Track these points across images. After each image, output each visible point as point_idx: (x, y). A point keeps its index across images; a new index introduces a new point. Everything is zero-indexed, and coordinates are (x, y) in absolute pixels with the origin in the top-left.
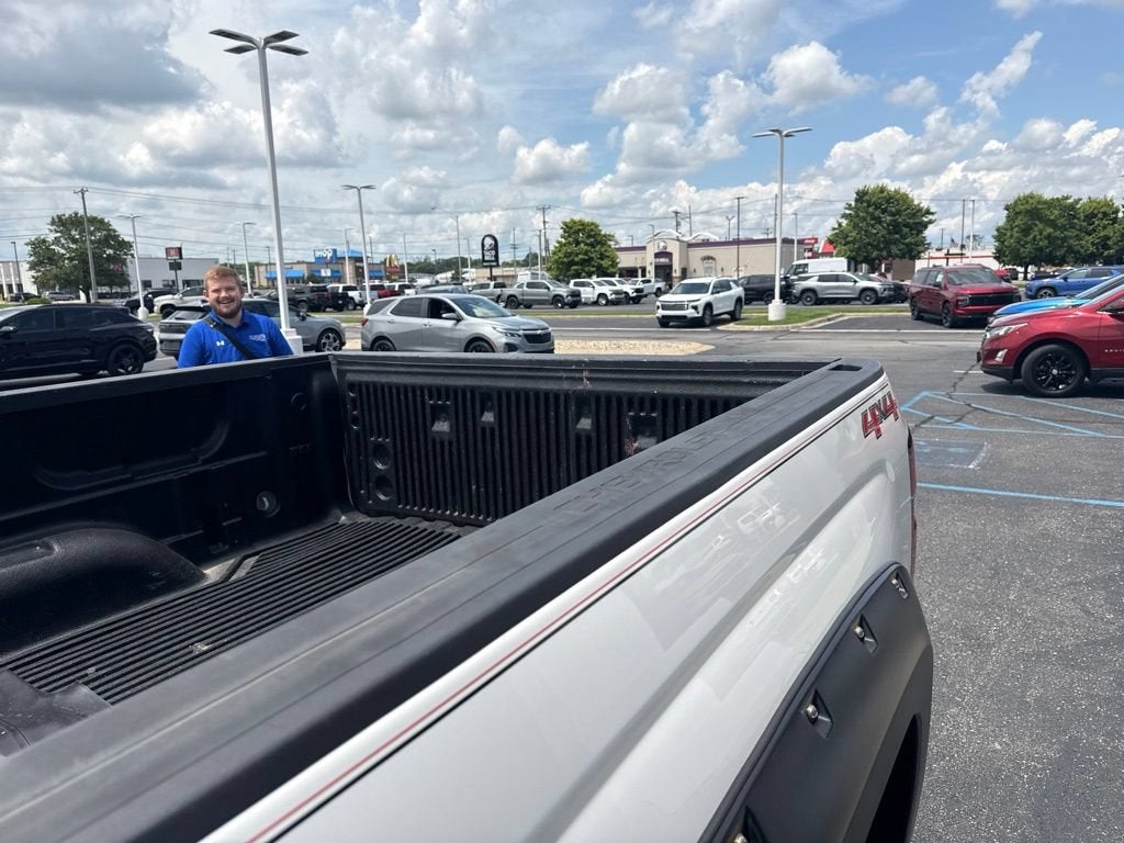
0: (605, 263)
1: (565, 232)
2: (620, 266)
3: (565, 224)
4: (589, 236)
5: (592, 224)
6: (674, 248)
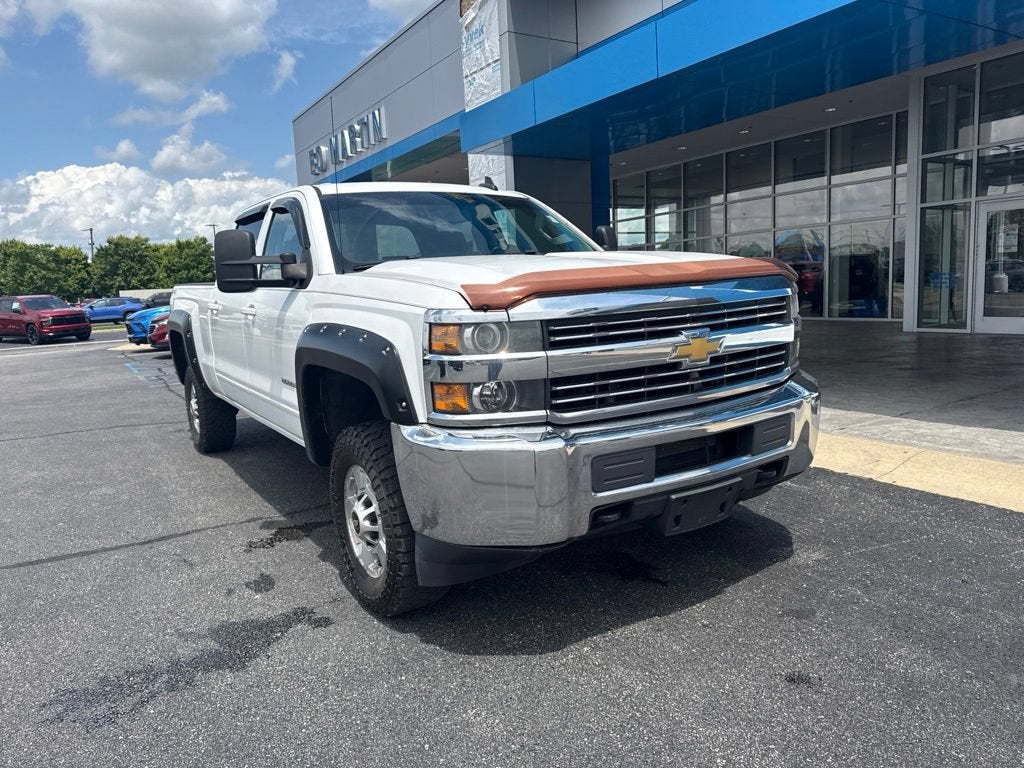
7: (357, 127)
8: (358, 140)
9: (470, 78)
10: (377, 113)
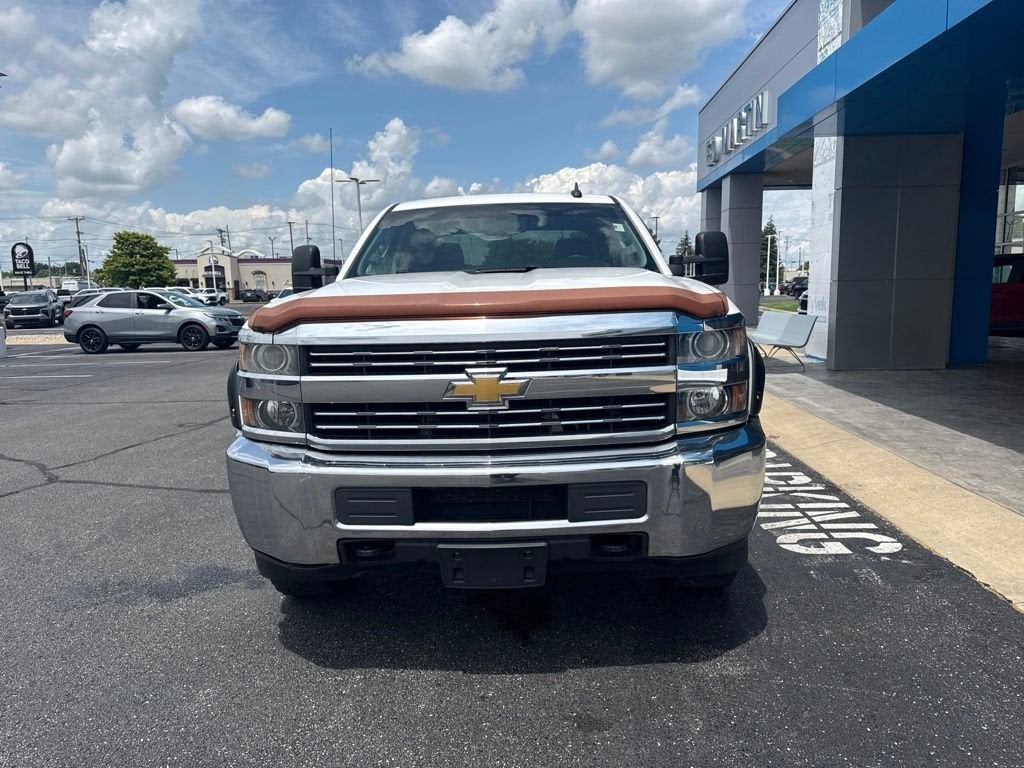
0: (165, 274)
1: (118, 242)
2: (177, 277)
3: (119, 235)
4: (146, 249)
5: (147, 237)
6: (225, 262)
7: (744, 115)
8: (744, 127)
9: (823, 51)
10: (760, 97)
